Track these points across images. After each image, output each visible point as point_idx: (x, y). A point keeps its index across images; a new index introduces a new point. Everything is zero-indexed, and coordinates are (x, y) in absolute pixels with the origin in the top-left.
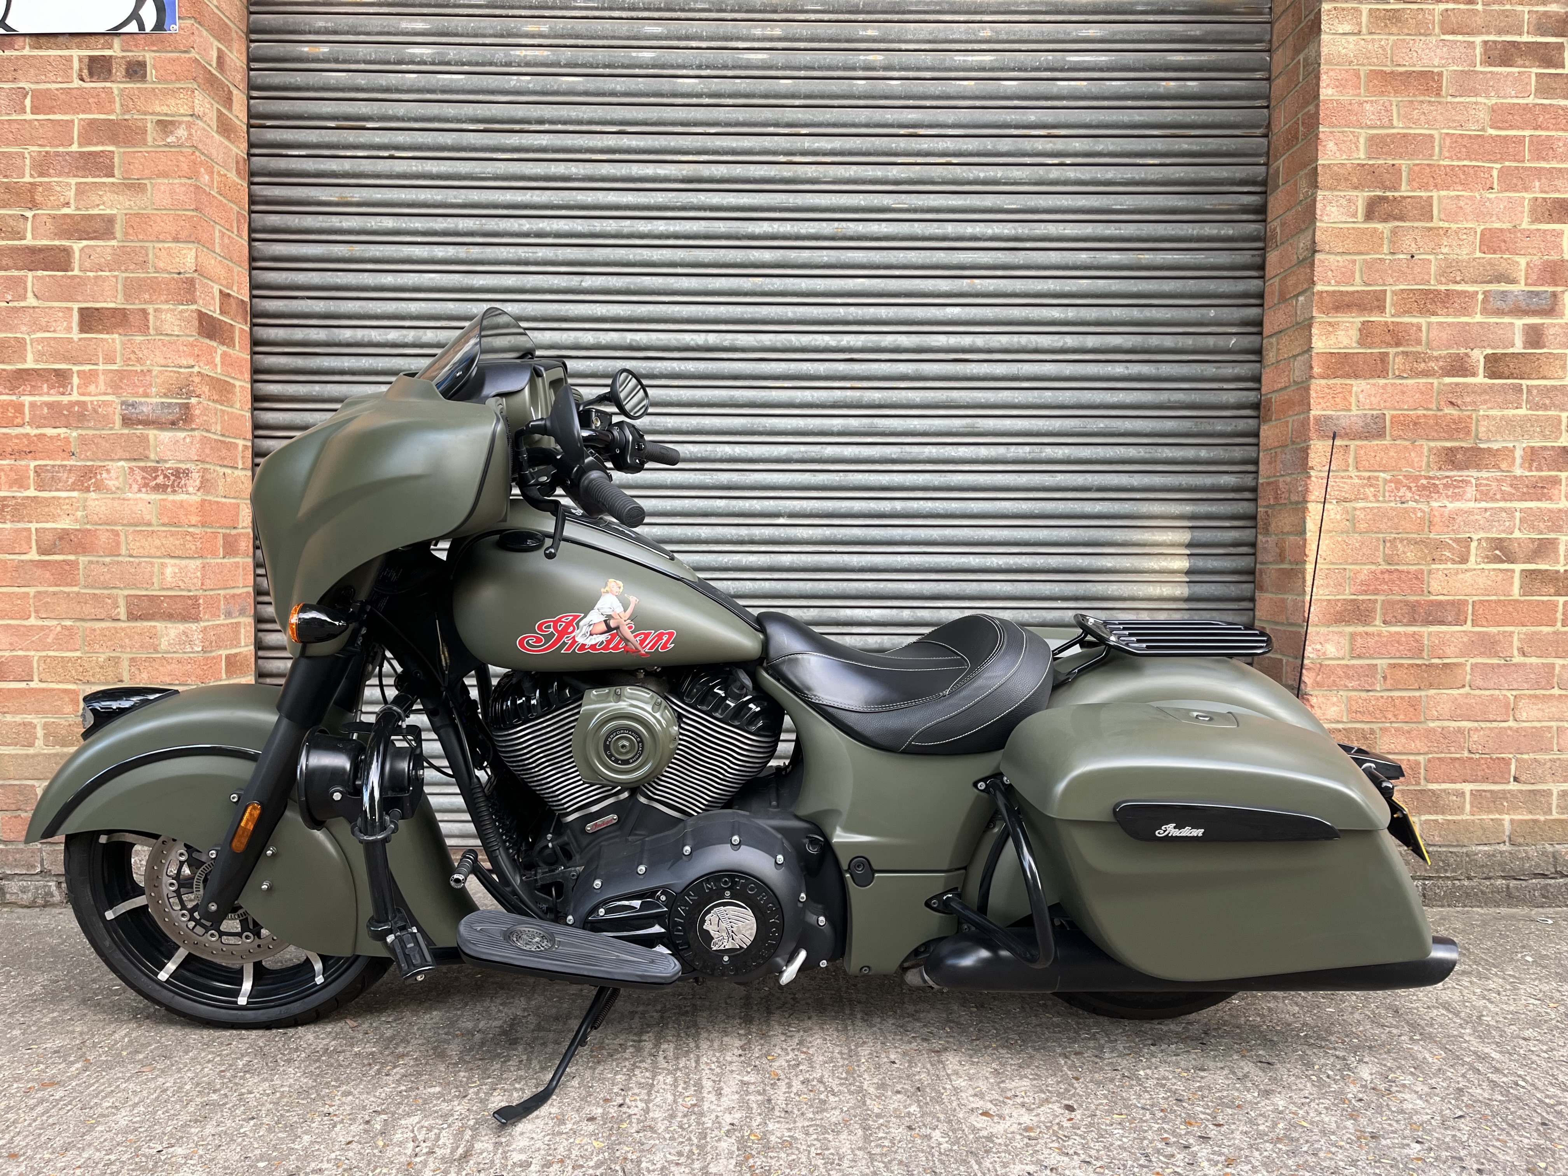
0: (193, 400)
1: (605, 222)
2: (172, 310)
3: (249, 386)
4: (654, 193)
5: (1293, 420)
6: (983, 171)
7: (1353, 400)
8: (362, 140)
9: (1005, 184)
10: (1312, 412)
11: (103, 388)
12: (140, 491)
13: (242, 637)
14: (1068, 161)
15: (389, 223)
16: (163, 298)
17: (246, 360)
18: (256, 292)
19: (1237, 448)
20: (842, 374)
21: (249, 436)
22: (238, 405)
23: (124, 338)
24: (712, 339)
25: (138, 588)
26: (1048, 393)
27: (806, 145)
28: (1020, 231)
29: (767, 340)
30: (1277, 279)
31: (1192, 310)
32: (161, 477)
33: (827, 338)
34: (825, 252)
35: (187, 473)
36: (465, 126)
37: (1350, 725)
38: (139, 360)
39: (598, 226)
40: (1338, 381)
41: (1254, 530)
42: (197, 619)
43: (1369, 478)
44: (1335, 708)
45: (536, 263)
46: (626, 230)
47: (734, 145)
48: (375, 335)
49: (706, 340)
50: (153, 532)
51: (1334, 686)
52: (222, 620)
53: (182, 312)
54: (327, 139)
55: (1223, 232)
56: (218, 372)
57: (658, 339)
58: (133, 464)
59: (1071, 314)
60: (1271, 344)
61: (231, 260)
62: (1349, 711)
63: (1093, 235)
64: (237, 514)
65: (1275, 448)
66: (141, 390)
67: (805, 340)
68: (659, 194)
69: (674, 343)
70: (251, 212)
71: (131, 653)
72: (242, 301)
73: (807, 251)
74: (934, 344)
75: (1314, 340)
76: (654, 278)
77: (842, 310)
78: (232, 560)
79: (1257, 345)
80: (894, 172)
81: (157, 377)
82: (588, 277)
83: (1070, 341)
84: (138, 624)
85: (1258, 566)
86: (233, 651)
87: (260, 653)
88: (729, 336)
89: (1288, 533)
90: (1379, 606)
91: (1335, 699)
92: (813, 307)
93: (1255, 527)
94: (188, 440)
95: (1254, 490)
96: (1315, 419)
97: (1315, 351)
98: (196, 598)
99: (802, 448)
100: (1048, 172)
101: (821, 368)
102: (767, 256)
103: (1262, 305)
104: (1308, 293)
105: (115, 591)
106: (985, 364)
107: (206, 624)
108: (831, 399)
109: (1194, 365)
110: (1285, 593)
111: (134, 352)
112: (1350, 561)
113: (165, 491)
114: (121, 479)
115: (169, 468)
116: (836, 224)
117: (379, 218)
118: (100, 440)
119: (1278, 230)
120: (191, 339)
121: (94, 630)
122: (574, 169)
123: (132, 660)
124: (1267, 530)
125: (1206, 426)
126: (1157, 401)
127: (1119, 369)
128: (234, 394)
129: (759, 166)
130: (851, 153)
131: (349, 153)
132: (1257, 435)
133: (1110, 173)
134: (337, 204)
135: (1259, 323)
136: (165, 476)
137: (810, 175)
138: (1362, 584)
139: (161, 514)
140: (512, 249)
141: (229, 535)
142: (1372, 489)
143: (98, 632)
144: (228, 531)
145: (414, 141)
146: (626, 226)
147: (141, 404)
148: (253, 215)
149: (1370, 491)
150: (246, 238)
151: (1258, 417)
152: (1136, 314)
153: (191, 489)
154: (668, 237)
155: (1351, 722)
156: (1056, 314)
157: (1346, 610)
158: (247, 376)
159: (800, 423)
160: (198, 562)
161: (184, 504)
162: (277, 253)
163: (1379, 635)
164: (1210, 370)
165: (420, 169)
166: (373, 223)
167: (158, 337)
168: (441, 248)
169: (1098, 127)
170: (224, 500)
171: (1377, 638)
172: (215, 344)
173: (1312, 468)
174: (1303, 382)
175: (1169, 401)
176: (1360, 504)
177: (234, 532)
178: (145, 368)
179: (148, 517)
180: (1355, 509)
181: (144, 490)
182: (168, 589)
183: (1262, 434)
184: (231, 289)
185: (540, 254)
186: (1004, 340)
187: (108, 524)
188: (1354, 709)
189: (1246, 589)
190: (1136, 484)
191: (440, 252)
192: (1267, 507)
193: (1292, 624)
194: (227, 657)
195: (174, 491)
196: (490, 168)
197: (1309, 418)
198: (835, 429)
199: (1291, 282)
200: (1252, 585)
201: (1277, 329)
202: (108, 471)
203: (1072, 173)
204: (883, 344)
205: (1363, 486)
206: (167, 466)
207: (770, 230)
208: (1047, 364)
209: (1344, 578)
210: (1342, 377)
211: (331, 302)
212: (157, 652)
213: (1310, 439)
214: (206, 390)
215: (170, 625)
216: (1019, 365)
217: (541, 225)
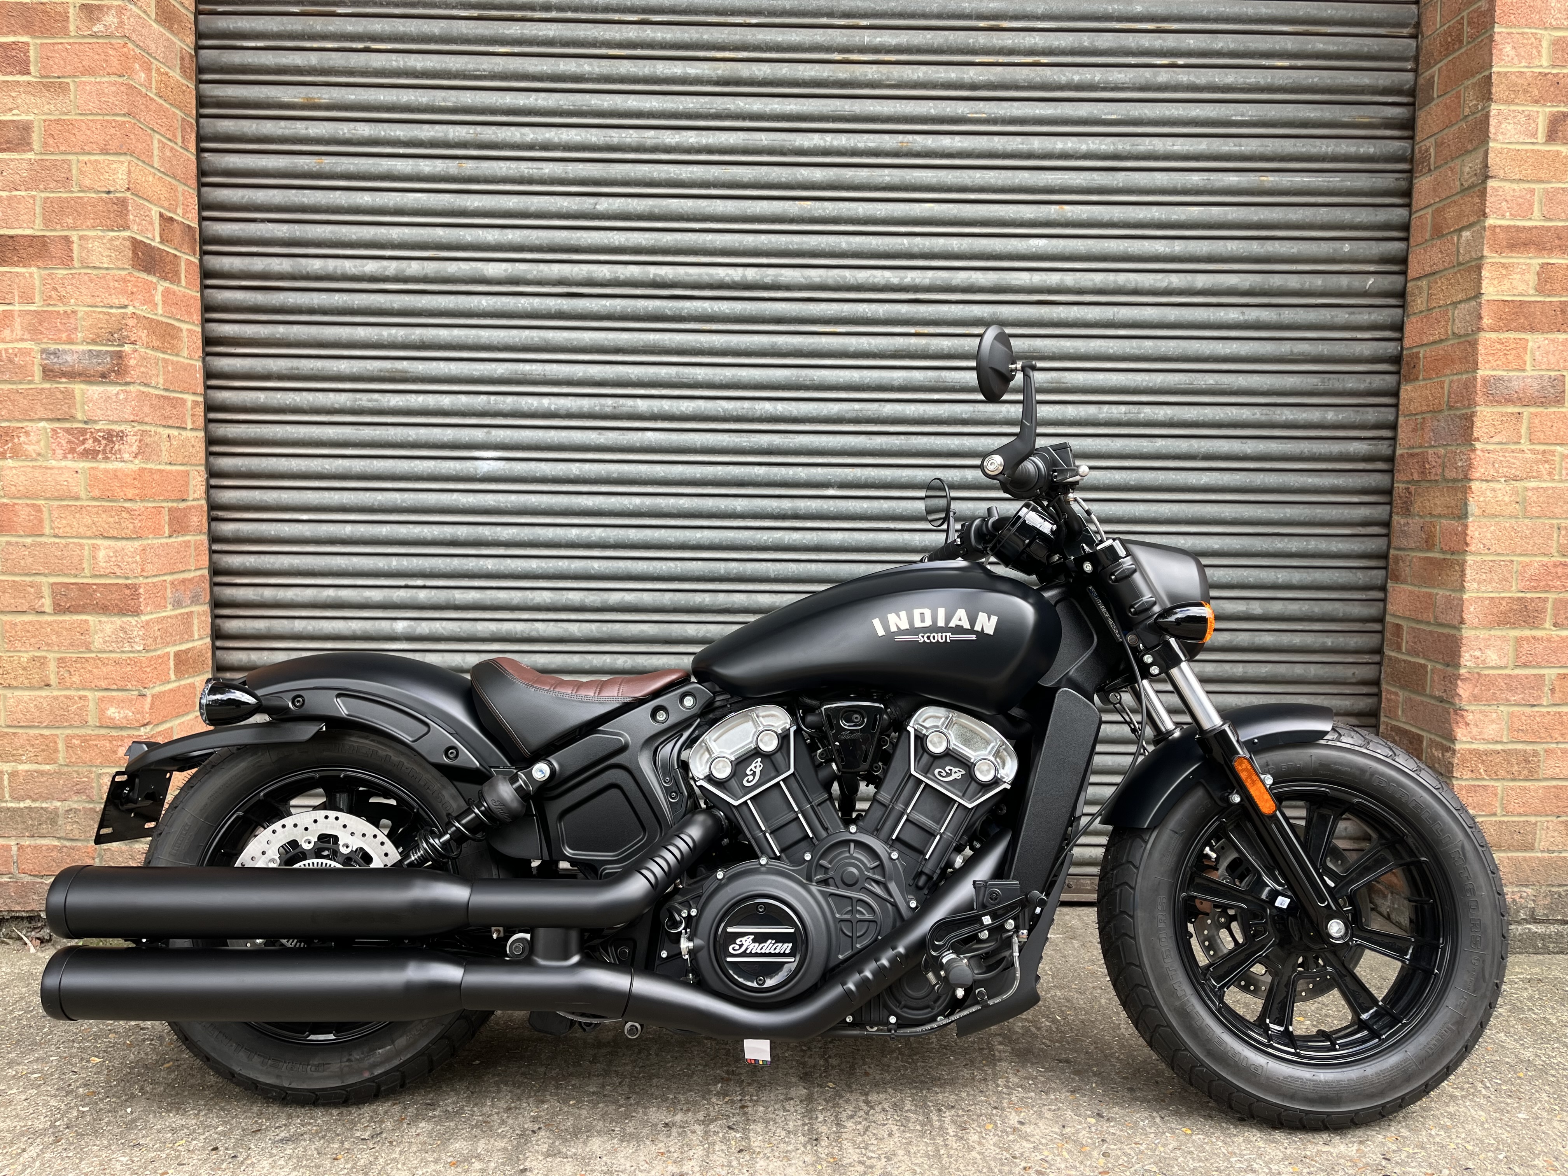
0: (127, 348)
1: (624, 133)
2: (100, 238)
3: (199, 329)
4: (682, 98)
5: (1451, 380)
6: (1078, 73)
7: (1528, 358)
8: (331, 28)
9: (1104, 89)
10: (1480, 373)
11: (20, 333)
12: (65, 457)
13: (196, 628)
14: (1181, 62)
15: (365, 130)
16: (89, 223)
17: (195, 298)
18: (206, 214)
19: (1370, 409)
20: (905, 317)
21: (200, 389)
22: (185, 353)
23: (44, 272)
24: (751, 274)
25: (66, 575)
26: (1148, 343)
27: (866, 39)
28: (1120, 147)
29: (816, 276)
30: (1430, 210)
31: (1323, 244)
32: (91, 441)
33: (887, 274)
34: (887, 171)
35: (121, 436)
36: (455, 12)
37: (1510, 746)
38: (61, 298)
39: (616, 137)
40: (1512, 335)
41: (1388, 507)
42: (137, 613)
43: (1544, 452)
44: (1494, 726)
45: (542, 182)
46: (649, 142)
47: (780, 39)
48: (350, 267)
49: (744, 275)
50: (82, 507)
51: (1493, 701)
52: (169, 612)
53: (111, 239)
54: (289, 27)
55: (1362, 150)
56: (159, 313)
57: (687, 274)
58: (57, 425)
59: (1178, 247)
60: (1420, 288)
61: (174, 178)
62: (1511, 729)
63: (1208, 152)
64: (187, 484)
65: (1422, 413)
66: (64, 336)
67: (862, 276)
68: (688, 98)
69: (706, 279)
70: (200, 116)
71: (59, 652)
72: (189, 226)
73: (866, 170)
74: (1015, 282)
75: (1484, 284)
76: (682, 201)
77: (905, 241)
78: (180, 539)
79: (1399, 287)
80: (971, 74)
81: (84, 319)
82: (603, 199)
83: (1176, 281)
84: (67, 618)
85: (1392, 552)
86: (184, 647)
87: (219, 643)
88: (771, 271)
89: (1440, 516)
90: (1549, 605)
91: (1494, 715)
92: (871, 237)
93: (1390, 503)
94: (121, 397)
95: (1390, 459)
96: (1483, 380)
97: (1485, 297)
98: (134, 588)
99: (857, 406)
100: (1155, 75)
101: (881, 310)
102: (818, 175)
103: (1406, 239)
104: (1477, 228)
105: (38, 579)
106: (1075, 308)
107: (148, 617)
108: (892, 348)
109: (1323, 311)
110: (1433, 587)
111: (55, 289)
112: (1518, 551)
113: (94, 458)
114: (42, 443)
115: (99, 430)
116: (900, 137)
117: (352, 125)
118: (17, 397)
119: (1432, 150)
120: (123, 273)
121: (15, 624)
122: (587, 67)
123: (61, 660)
124: (1408, 510)
125: (1335, 383)
126: (1277, 353)
127: (1233, 315)
128: (180, 339)
129: (809, 66)
130: (919, 50)
131: (315, 45)
132: (1396, 394)
133: (1230, 77)
134: (302, 107)
135: (1403, 261)
136: (96, 440)
137: (870, 76)
138: (1531, 580)
139: (89, 485)
140: (513, 165)
141: (177, 509)
142: (1547, 466)
143: (19, 627)
144: (175, 505)
145: (394, 29)
146: (650, 137)
147: (65, 352)
148: (202, 120)
149: (1544, 468)
150: (193, 149)
151: (1398, 373)
152: (1255, 248)
153: (126, 456)
154: (699, 151)
155: (1512, 742)
156: (1160, 247)
157: (1511, 610)
158: (197, 317)
159: (855, 376)
160: (137, 544)
161: (119, 474)
162: (231, 166)
163: (1549, 640)
164: (1342, 316)
165: (401, 64)
166: (345, 130)
167: (83, 271)
168: (428, 162)
169: (1216, 20)
170: (169, 467)
171: (1545, 644)
172: (153, 279)
173: (1478, 439)
174: (1467, 335)
175: (1292, 353)
176: (1532, 484)
177: (182, 505)
178: (69, 309)
179: (75, 489)
180: (1527, 489)
181: (70, 456)
182: (101, 576)
183: (1403, 394)
184: (175, 213)
185: (547, 171)
186: (1098, 279)
187: (28, 498)
188: (1516, 726)
189: (1377, 576)
190: (1249, 451)
191: (426, 167)
192: (1408, 482)
193: (1441, 625)
194: (177, 654)
195: (107, 458)
196: (486, 64)
197: (1475, 378)
198: (896, 383)
199: (1451, 213)
200: (1383, 572)
201: (1428, 270)
202: (27, 433)
203: (1184, 77)
204: (954, 282)
205: (1537, 462)
206: (97, 427)
207: (822, 143)
208: (1149, 308)
209: (1510, 572)
210: (1516, 330)
211: (296, 227)
212: (91, 651)
213: (1476, 404)
214: (144, 335)
215: (104, 619)
216: (1116, 309)
217: (547, 135)
